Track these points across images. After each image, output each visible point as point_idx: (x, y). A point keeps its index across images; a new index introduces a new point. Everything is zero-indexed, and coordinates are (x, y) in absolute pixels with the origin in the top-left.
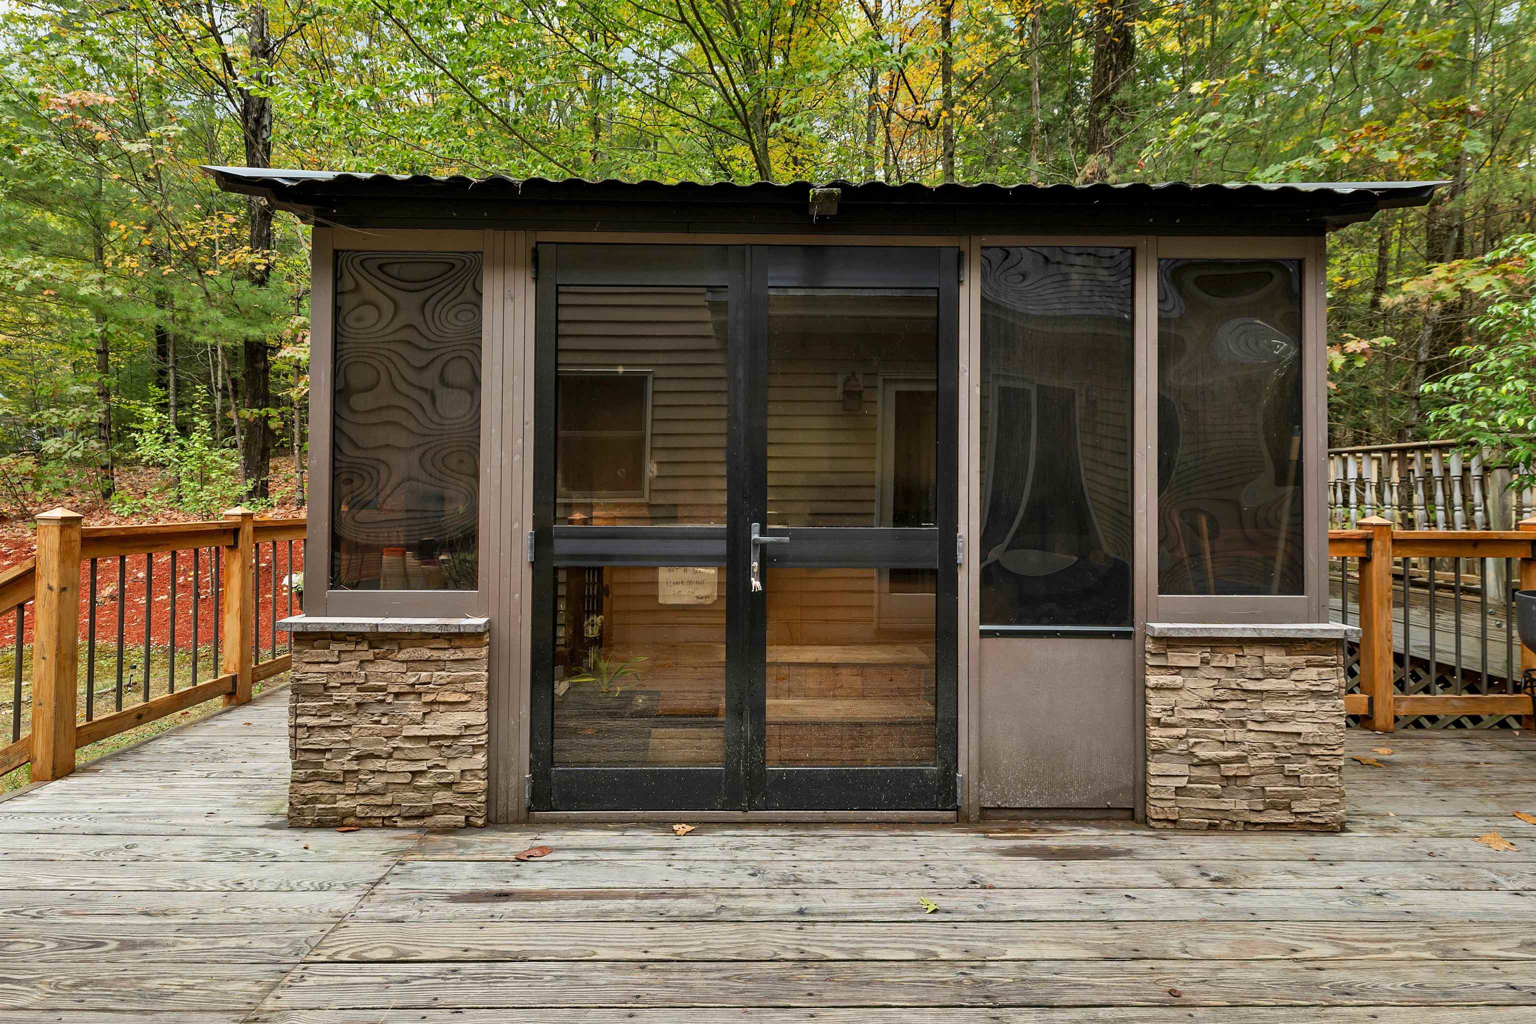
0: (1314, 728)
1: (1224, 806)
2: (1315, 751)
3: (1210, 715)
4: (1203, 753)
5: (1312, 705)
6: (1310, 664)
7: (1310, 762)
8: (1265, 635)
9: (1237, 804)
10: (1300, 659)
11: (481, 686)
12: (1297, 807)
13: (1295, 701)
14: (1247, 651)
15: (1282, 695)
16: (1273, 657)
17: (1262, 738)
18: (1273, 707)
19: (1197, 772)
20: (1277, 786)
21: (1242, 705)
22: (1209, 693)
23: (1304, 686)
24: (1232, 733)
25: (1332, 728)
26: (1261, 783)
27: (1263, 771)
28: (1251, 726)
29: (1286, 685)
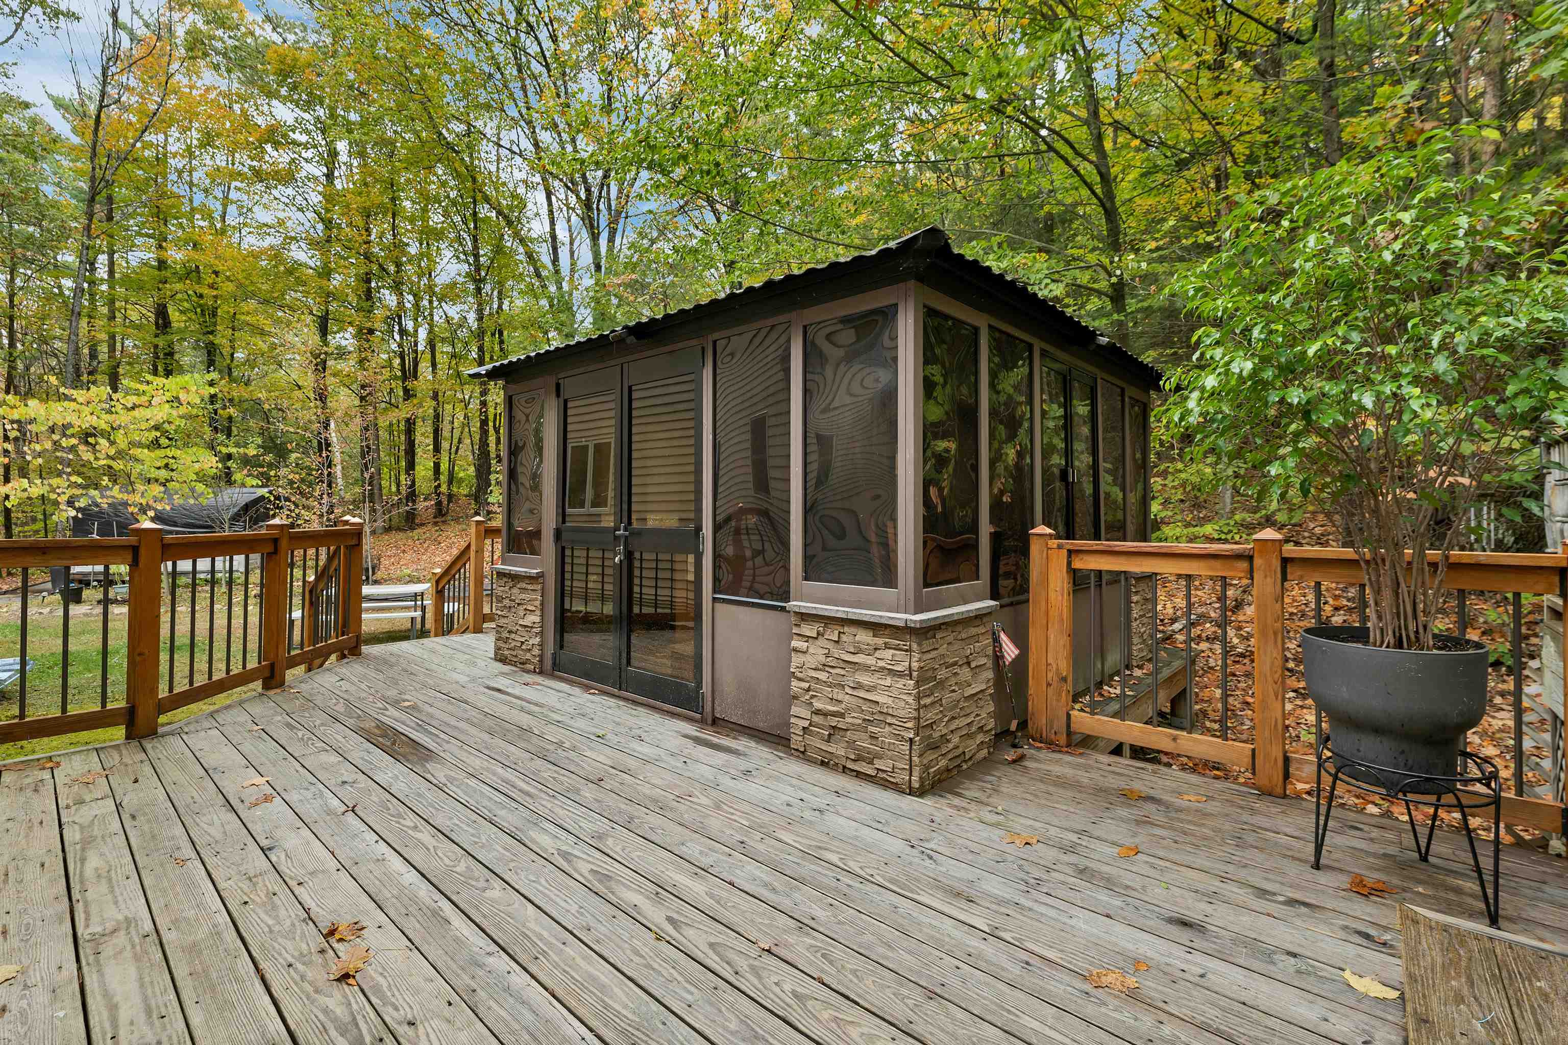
0: (890, 701)
1: (830, 749)
2: (889, 720)
3: (823, 676)
4: (818, 705)
5: (888, 682)
6: (887, 646)
7: (887, 729)
8: (850, 617)
9: (838, 749)
10: (880, 641)
11: (538, 603)
12: (879, 764)
13: (877, 675)
14: (846, 629)
15: (866, 668)
16: (864, 637)
17: (854, 700)
18: (864, 679)
19: (816, 719)
20: (865, 744)
21: (843, 672)
22: (822, 659)
23: (881, 664)
24: (838, 694)
25: (903, 704)
26: (855, 738)
27: (855, 728)
28: (848, 690)
29: (870, 661)
